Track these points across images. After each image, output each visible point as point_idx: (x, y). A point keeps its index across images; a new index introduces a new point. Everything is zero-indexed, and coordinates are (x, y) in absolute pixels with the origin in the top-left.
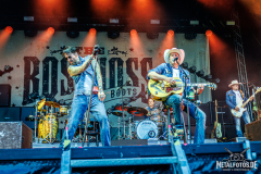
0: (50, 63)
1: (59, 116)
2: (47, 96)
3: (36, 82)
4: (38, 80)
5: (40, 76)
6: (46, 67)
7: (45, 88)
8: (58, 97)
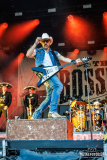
0: (77, 74)
1: (86, 111)
2: (76, 97)
4: (69, 86)
6: (74, 77)
8: (83, 98)
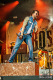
0: (42, 34)
1: (47, 57)
2: (41, 48)
3: (36, 42)
4: (37, 41)
5: (38, 40)
6: (40, 36)
7: (40, 44)
8: (46, 48)
